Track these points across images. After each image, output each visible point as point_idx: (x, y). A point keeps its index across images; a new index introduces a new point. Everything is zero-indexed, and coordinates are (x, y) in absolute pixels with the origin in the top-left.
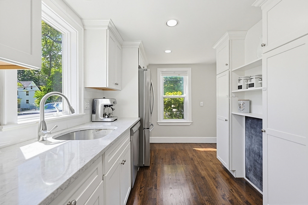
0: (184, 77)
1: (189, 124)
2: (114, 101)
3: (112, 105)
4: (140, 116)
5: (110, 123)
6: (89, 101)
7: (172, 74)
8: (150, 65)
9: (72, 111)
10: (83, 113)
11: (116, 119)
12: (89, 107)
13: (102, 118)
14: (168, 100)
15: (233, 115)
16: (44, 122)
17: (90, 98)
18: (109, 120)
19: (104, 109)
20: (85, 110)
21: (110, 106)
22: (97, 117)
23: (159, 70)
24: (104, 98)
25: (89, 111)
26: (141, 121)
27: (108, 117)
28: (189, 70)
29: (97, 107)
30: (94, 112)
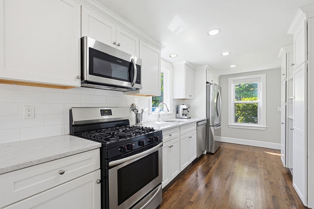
0: (257, 83)
1: (263, 129)
2: (188, 106)
3: (187, 109)
4: (207, 117)
5: (186, 119)
6: (175, 106)
7: (244, 81)
8: (221, 76)
9: (168, 111)
10: (172, 113)
11: (190, 118)
12: (175, 110)
13: (182, 116)
14: (243, 105)
15: (289, 119)
16: (159, 115)
17: (176, 104)
18: (186, 117)
19: (183, 111)
20: (173, 111)
21: (186, 109)
22: (179, 115)
23: (230, 79)
24: (183, 104)
25: (175, 112)
26: (208, 120)
27: (185, 116)
28: (263, 76)
29: (179, 110)
30: (177, 112)
